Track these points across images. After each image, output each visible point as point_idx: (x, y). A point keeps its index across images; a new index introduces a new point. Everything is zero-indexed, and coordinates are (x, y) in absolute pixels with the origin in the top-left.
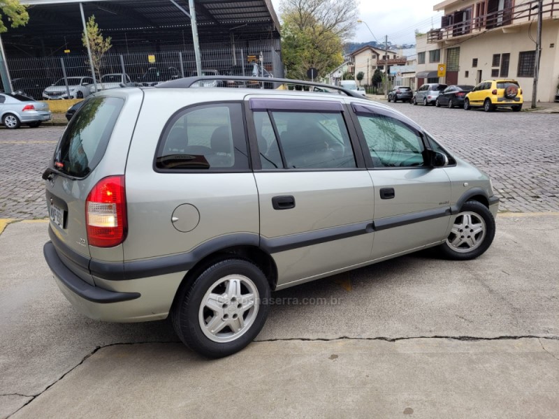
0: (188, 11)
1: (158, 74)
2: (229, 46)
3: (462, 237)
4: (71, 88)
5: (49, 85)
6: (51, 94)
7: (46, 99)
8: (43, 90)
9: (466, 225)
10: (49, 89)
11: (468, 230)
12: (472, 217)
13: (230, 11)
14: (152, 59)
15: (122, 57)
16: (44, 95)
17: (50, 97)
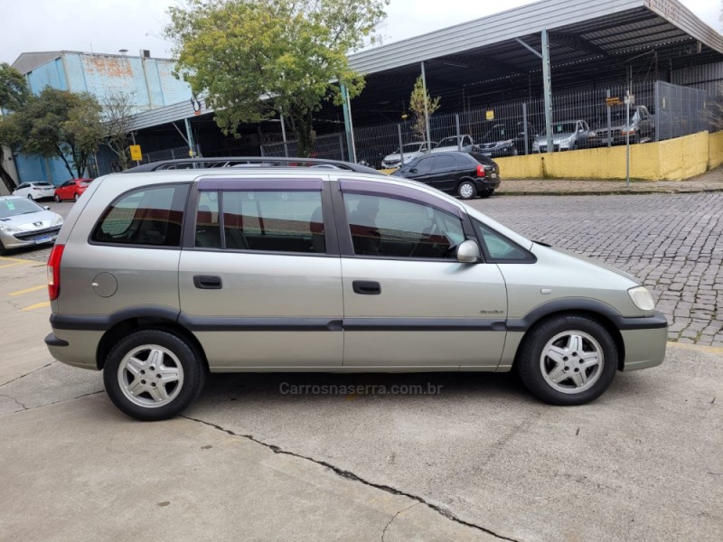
0: (540, 52)
1: (503, 132)
2: (624, 83)
3: (567, 368)
4: (406, 155)
5: (389, 153)
6: (389, 163)
7: (384, 168)
8: (382, 159)
9: (574, 350)
10: (388, 158)
11: (577, 359)
12: (585, 341)
13: (623, 36)
14: (490, 115)
15: (457, 116)
16: (383, 164)
17: (387, 166)
